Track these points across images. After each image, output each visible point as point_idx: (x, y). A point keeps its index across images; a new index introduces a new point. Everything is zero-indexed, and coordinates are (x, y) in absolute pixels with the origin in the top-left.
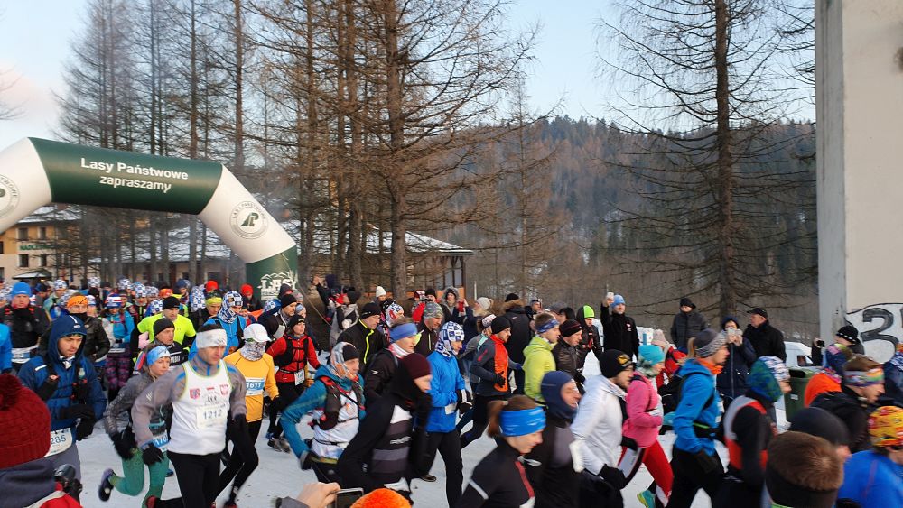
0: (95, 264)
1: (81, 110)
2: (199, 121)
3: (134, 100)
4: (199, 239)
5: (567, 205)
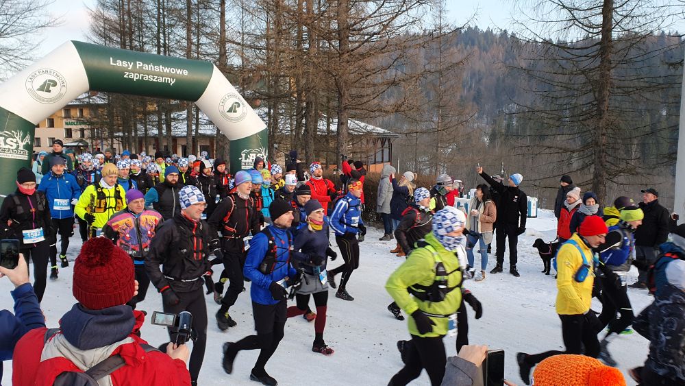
0: (118, 137)
1: (106, 20)
2: (193, 29)
3: (144, 12)
4: (193, 119)
5: (474, 99)
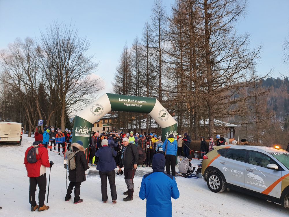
2: (149, 87)
4: (149, 122)
5: (274, 109)
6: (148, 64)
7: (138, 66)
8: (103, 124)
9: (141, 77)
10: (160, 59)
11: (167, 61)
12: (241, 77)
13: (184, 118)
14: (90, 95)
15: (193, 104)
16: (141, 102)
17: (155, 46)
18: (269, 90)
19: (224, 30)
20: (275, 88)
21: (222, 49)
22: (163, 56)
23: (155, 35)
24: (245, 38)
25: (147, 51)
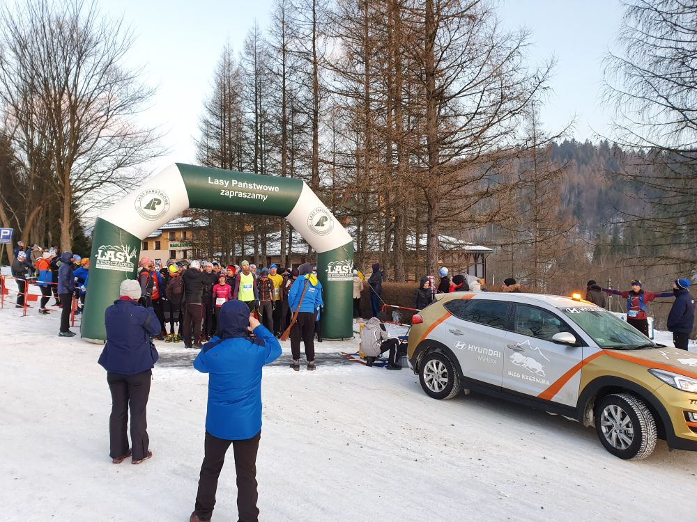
2: (288, 153)
4: (287, 239)
5: (574, 213)
6: (284, 93)
7: (261, 96)
8: (170, 243)
9: (267, 125)
10: (316, 82)
11: (331, 89)
12: (506, 133)
13: (371, 230)
14: (137, 166)
15: (392, 197)
16: (265, 188)
17: (303, 49)
18: (565, 167)
19: (470, 17)
20: (580, 165)
21: (464, 65)
22: (323, 75)
23: (303, 21)
24: (518, 41)
25: (284, 61)
